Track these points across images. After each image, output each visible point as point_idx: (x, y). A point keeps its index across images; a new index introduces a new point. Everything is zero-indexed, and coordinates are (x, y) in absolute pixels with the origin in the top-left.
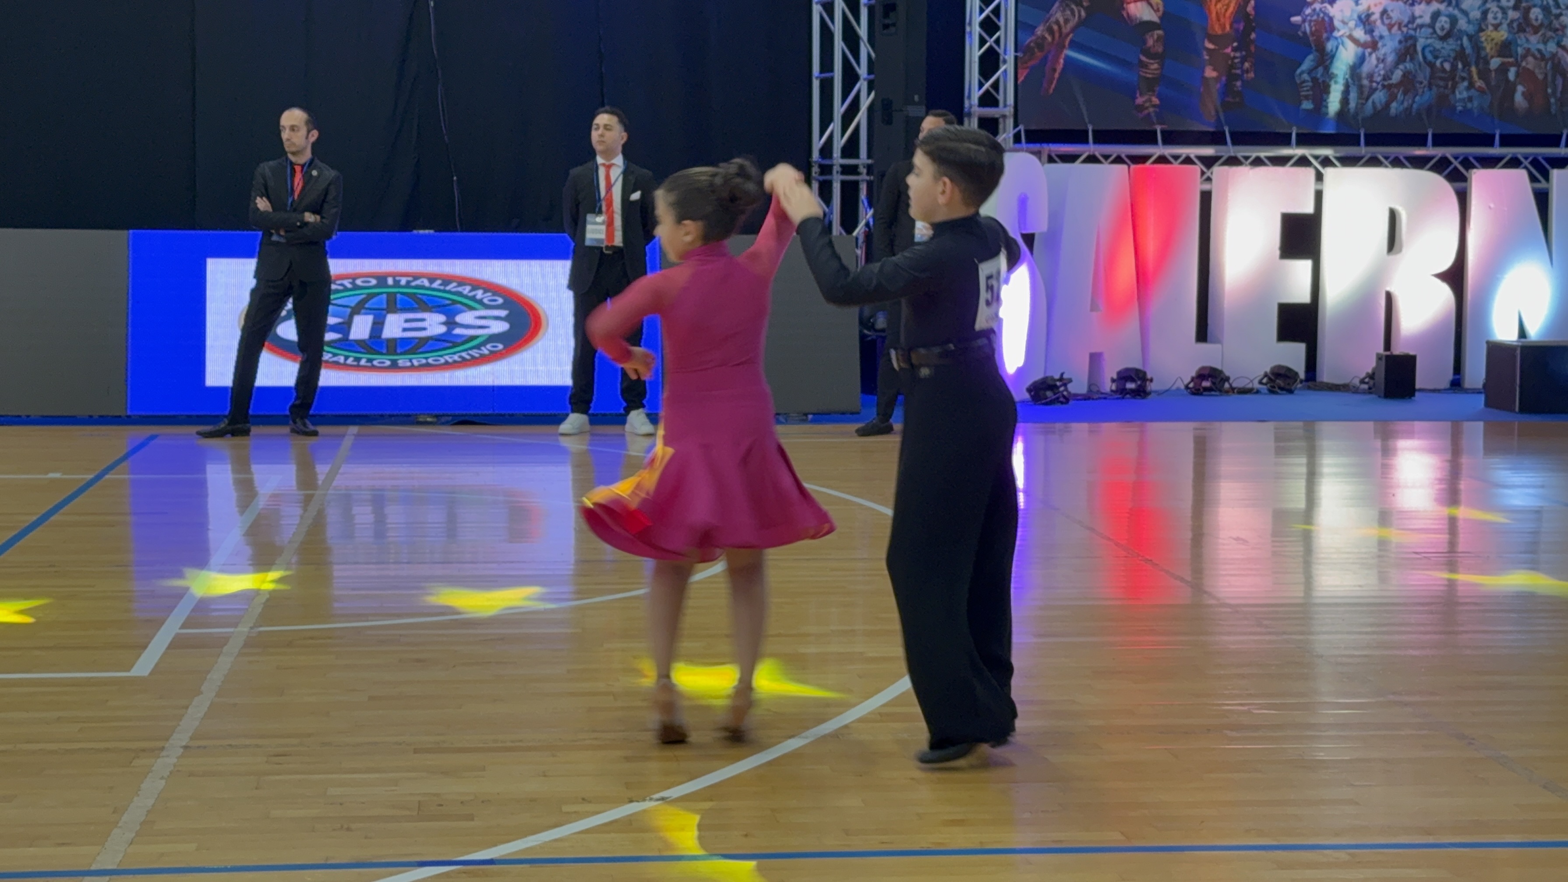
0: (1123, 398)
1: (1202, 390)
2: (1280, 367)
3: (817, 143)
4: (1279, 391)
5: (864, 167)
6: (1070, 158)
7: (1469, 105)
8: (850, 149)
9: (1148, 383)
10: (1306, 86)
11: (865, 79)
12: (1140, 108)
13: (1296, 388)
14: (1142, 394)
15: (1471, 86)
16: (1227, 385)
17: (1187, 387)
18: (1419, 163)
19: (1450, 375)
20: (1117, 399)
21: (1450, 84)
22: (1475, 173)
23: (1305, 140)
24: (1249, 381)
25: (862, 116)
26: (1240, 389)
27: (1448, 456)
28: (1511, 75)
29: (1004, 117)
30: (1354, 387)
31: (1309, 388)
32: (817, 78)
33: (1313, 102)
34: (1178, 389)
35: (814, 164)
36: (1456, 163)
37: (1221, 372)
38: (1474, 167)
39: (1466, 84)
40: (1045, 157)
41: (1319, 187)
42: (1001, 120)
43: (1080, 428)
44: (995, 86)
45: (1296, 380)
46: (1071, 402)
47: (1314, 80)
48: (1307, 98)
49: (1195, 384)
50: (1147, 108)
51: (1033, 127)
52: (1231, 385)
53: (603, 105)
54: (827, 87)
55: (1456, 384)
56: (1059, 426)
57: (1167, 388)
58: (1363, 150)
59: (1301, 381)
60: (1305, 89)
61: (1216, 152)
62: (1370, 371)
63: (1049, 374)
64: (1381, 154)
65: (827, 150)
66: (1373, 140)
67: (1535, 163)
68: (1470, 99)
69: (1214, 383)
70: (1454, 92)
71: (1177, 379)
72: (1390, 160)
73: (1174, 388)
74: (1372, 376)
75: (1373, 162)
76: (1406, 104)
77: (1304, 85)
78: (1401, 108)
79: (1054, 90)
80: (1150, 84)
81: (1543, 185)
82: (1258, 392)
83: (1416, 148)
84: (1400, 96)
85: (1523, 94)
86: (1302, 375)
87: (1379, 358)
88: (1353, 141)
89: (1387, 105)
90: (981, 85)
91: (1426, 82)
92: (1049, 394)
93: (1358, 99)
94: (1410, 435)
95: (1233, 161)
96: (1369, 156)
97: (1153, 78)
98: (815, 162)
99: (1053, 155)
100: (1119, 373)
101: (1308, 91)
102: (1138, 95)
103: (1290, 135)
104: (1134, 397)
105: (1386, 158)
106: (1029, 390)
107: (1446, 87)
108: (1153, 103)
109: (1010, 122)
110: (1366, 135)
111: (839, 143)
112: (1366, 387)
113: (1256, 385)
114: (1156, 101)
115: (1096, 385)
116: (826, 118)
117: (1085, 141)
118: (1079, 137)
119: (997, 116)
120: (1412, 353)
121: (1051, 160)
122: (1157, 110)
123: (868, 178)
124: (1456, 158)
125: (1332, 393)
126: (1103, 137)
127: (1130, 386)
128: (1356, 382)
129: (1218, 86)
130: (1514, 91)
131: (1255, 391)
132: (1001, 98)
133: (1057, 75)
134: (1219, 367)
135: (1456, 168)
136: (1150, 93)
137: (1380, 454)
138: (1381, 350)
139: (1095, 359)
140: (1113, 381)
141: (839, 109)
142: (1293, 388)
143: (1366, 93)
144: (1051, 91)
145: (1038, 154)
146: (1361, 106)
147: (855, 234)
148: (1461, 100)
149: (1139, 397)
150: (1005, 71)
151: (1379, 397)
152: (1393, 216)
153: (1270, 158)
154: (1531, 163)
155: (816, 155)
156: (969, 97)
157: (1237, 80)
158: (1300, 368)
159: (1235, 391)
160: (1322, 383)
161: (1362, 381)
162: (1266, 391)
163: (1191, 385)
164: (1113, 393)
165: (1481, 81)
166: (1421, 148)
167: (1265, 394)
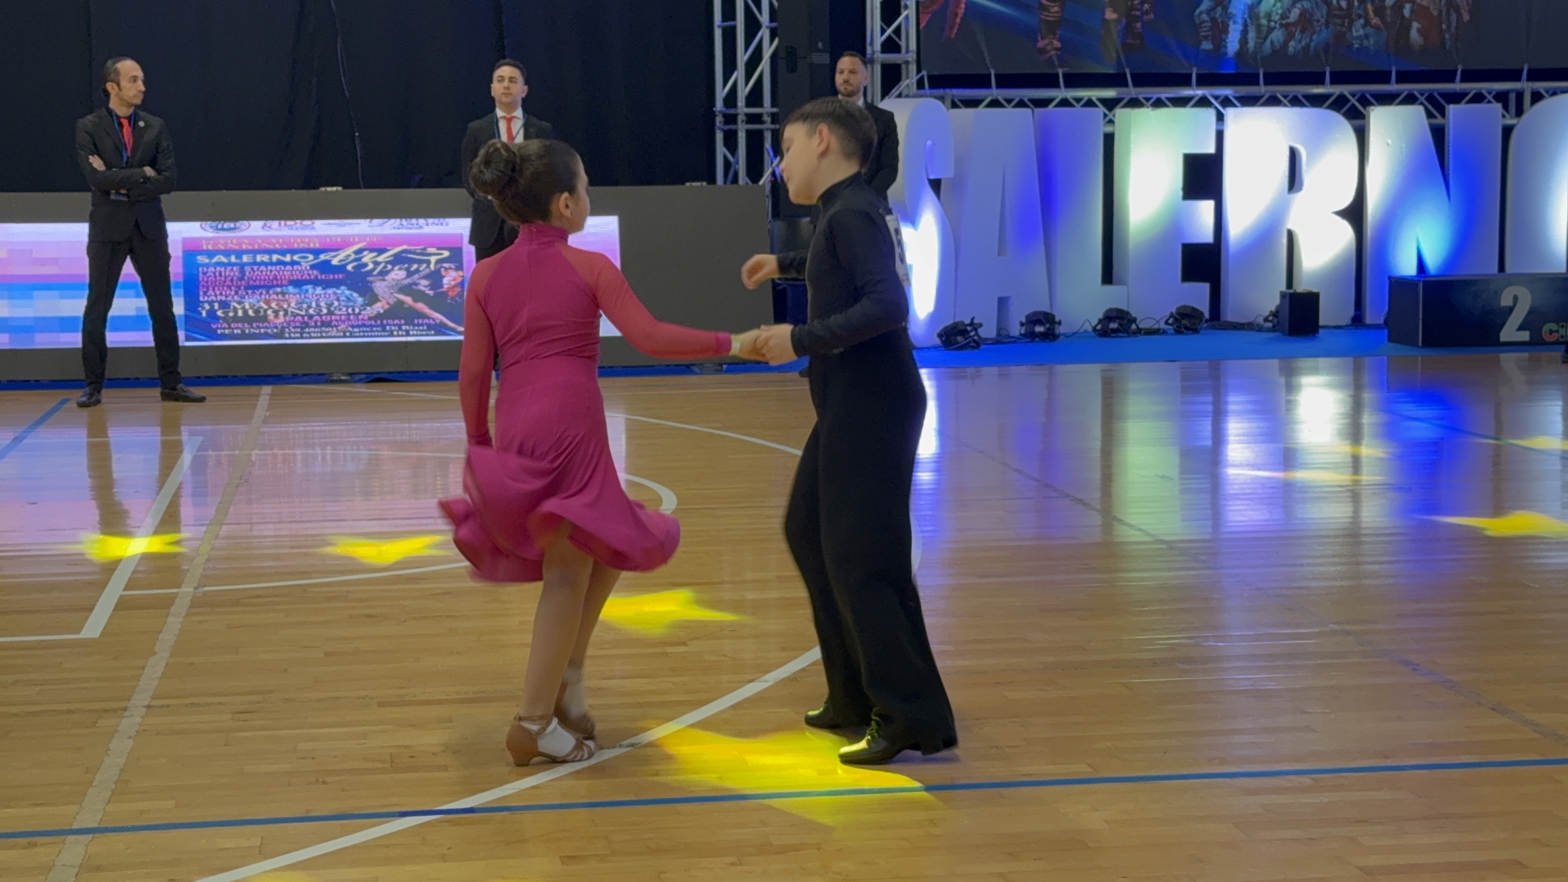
0: (1032, 341)
1: (1109, 332)
2: (1185, 307)
3: (721, 93)
4: (1185, 331)
5: (768, 116)
6: (973, 103)
7: (1365, 43)
8: (754, 98)
9: (1056, 326)
10: (1205, 27)
11: (767, 27)
12: (1042, 51)
13: (1201, 329)
14: (1051, 337)
15: (1367, 23)
16: (1134, 327)
17: (1094, 329)
18: (1316, 101)
19: (1351, 313)
20: (1027, 342)
21: (1347, 21)
22: (1373, 110)
23: (1205, 80)
24: (1155, 322)
25: (765, 66)
26: (1146, 329)
27: (1351, 392)
28: (1407, 12)
29: (907, 63)
30: (1258, 325)
31: (1214, 328)
32: (719, 26)
33: (1213, 43)
34: (1086, 331)
35: (717, 113)
36: (1353, 101)
37: (1128, 313)
38: (1371, 104)
39: (1362, 21)
40: (949, 102)
41: (1220, 128)
42: (903, 66)
43: (990, 372)
44: (897, 31)
45: (1201, 321)
46: (982, 347)
47: (1213, 20)
48: (1206, 38)
49: (1103, 326)
50: (1050, 51)
51: (936, 73)
52: (1137, 326)
53: (504, 58)
54: (729, 35)
55: (1358, 320)
56: (970, 370)
57: (1075, 330)
58: (1262, 89)
59: (1207, 321)
60: (1204, 29)
61: (1118, 94)
62: (1273, 309)
63: (958, 320)
64: (1280, 92)
65: (731, 99)
66: (1273, 79)
67: (1431, 99)
68: (1366, 36)
69: (1120, 325)
70: (1350, 30)
71: (1085, 321)
72: (1289, 98)
73: (1082, 330)
74: (1276, 314)
75: (1273, 101)
76: (1303, 43)
77: (1204, 25)
78: (1300, 46)
79: (956, 35)
80: (1052, 27)
81: (1439, 120)
82: (1164, 332)
83: (1315, 86)
84: (1298, 35)
85: (1418, 30)
86: (1207, 315)
87: (1283, 295)
88: (1252, 80)
89: (1285, 44)
90: (883, 31)
91: (1323, 21)
92: (959, 338)
93: (1257, 37)
94: (1315, 371)
95: (1134, 103)
96: (1268, 95)
97: (1054, 21)
98: (720, 112)
99: (956, 101)
100: (1027, 317)
101: (1208, 31)
102: (1039, 38)
103: (1190, 75)
104: (1043, 341)
105: (1285, 97)
106: (940, 336)
107: (1342, 25)
108: (1055, 46)
109: (913, 68)
110: (1265, 75)
111: (743, 92)
112: (1270, 325)
113: (1163, 326)
114: (1057, 44)
115: (1004, 329)
116: (730, 66)
117: (989, 86)
118: (982, 82)
119: (900, 62)
120: (1315, 290)
121: (954, 105)
122: (1059, 53)
123: (773, 127)
124: (1353, 96)
125: (1237, 332)
126: (1005, 81)
127: (1039, 329)
128: (1260, 320)
129: (1119, 27)
130: (1408, 28)
131: (1161, 331)
132: (903, 43)
133: (958, 20)
134: (1125, 308)
135: (1353, 105)
136: (1052, 36)
137: (1284, 391)
138: (1283, 287)
139: (1003, 302)
140: (1022, 324)
141: (742, 58)
142: (1198, 329)
143: (1264, 32)
144: (953, 36)
145: (942, 99)
146: (1259, 46)
147: (761, 182)
148: (1357, 38)
149: (1047, 340)
150: (907, 17)
151: (1284, 334)
152: (1294, 155)
153: (1169, 99)
154: (1427, 99)
155: (719, 105)
156: (872, 43)
157: (1137, 22)
158: (1204, 307)
159: (1142, 332)
160: (1227, 322)
161: (1266, 320)
162: (1172, 331)
163: (1099, 327)
164: (1022, 337)
165: (1378, 19)
166: (1320, 86)
167: (1172, 334)
